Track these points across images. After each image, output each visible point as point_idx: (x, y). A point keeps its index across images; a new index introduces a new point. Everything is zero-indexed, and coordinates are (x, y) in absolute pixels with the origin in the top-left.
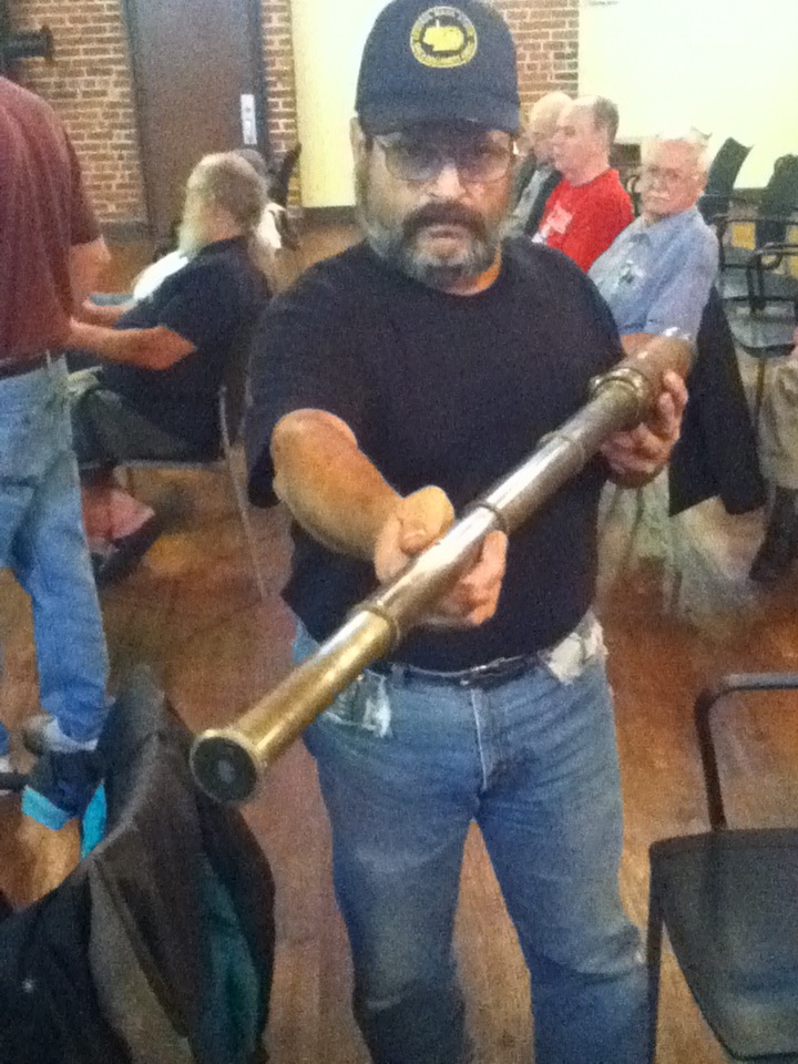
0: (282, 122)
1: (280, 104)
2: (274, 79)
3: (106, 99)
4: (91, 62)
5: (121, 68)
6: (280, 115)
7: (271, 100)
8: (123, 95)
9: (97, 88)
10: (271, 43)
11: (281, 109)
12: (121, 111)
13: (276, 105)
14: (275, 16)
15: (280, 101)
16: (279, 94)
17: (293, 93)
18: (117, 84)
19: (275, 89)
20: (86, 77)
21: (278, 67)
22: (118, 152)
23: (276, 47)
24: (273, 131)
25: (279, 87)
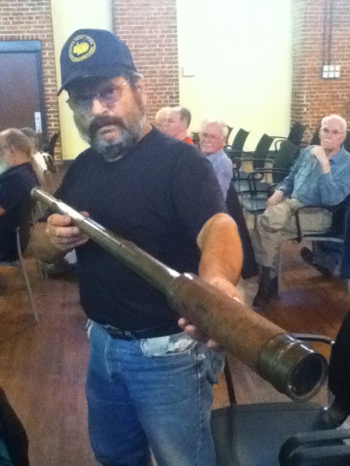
0: (53, 124)
1: (52, 116)
2: (49, 105)
6: (52, 121)
7: (48, 114)
10: (48, 91)
11: (52, 118)
13: (50, 116)
14: (49, 80)
15: (52, 115)
16: (51, 112)
17: (58, 111)
19: (49, 110)
21: (51, 101)
23: (50, 92)
24: (49, 128)
25: (51, 109)
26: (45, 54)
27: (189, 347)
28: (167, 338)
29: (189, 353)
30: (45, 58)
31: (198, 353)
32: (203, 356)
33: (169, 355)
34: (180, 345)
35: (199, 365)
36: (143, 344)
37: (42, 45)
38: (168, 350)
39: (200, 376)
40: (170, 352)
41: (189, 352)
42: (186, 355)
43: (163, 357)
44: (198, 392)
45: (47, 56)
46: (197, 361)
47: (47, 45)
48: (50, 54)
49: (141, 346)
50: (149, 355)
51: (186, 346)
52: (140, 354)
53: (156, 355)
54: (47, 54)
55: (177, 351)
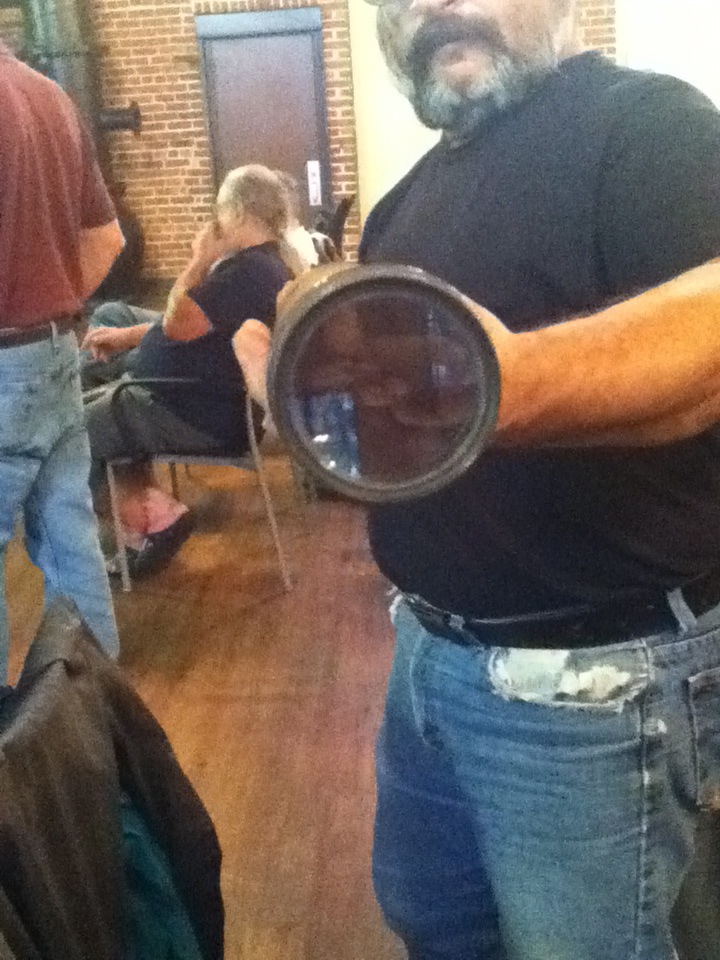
0: (344, 184)
1: (343, 168)
2: (337, 146)
3: (187, 168)
4: (174, 135)
5: (201, 139)
6: (342, 179)
7: (334, 165)
8: (202, 163)
9: (180, 157)
10: (334, 114)
11: (343, 172)
12: (200, 178)
13: (339, 169)
14: (338, 90)
15: (342, 166)
16: (340, 160)
17: (354, 159)
18: (197, 154)
19: (336, 155)
20: (171, 149)
21: (341, 135)
22: (198, 214)
23: (339, 117)
24: (336, 193)
25: (342, 154)
26: (329, 34)
27: (619, 691)
28: (563, 655)
29: (620, 709)
30: (331, 45)
31: (649, 716)
32: (662, 727)
33: (559, 703)
34: (594, 681)
35: (646, 751)
36: (496, 659)
37: (325, 16)
38: (559, 691)
39: (647, 778)
40: (561, 696)
41: (618, 705)
42: (610, 714)
43: (544, 707)
44: (640, 825)
45: (334, 38)
46: (642, 736)
47: (335, 15)
48: (340, 35)
49: (490, 667)
50: (507, 693)
51: (611, 687)
52: (485, 687)
53: (526, 696)
54: (334, 34)
55: (582, 695)
